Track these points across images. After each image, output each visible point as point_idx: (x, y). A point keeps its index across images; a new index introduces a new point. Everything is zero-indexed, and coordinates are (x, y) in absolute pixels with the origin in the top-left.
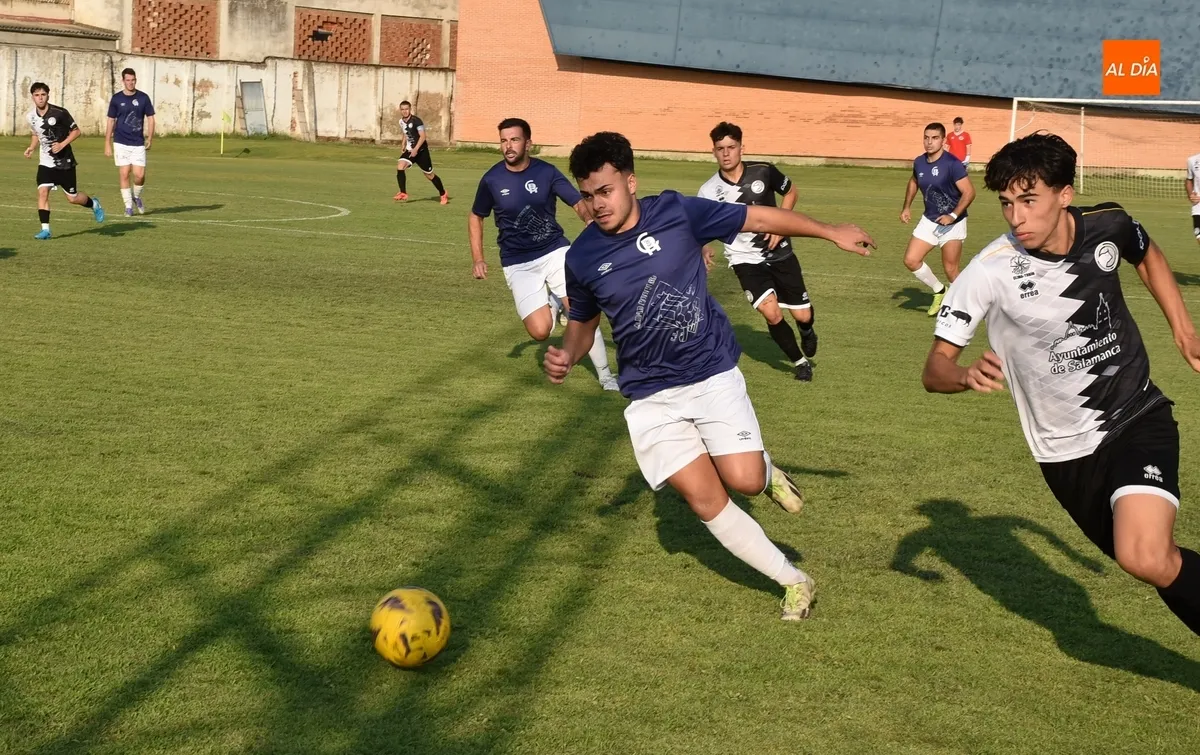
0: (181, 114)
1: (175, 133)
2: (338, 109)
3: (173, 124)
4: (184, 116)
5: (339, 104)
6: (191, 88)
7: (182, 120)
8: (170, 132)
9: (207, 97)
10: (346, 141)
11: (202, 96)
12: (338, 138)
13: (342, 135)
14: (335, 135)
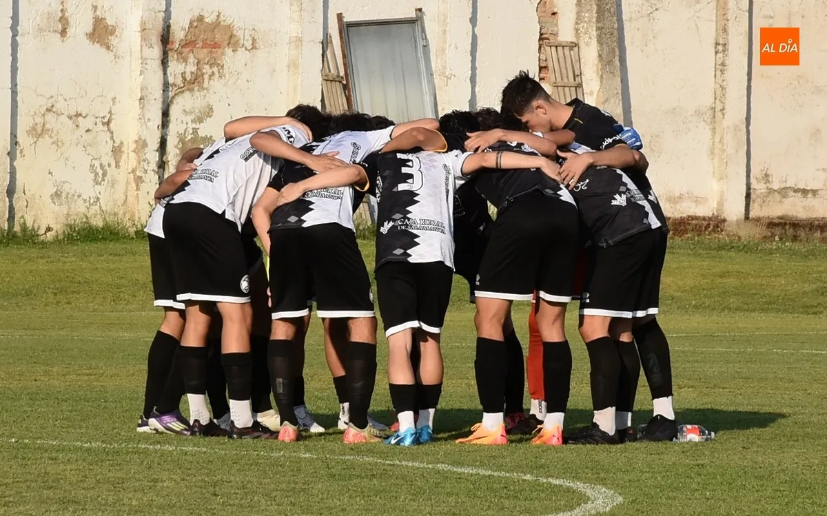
0: (117, 151)
1: (98, 222)
2: (715, 113)
3: (89, 191)
4: (129, 160)
5: (721, 92)
6: (156, 52)
7: (121, 175)
8: (78, 221)
9: (216, 85)
10: (749, 233)
11: (194, 82)
12: (716, 223)
13: (734, 210)
14: (704, 211)
